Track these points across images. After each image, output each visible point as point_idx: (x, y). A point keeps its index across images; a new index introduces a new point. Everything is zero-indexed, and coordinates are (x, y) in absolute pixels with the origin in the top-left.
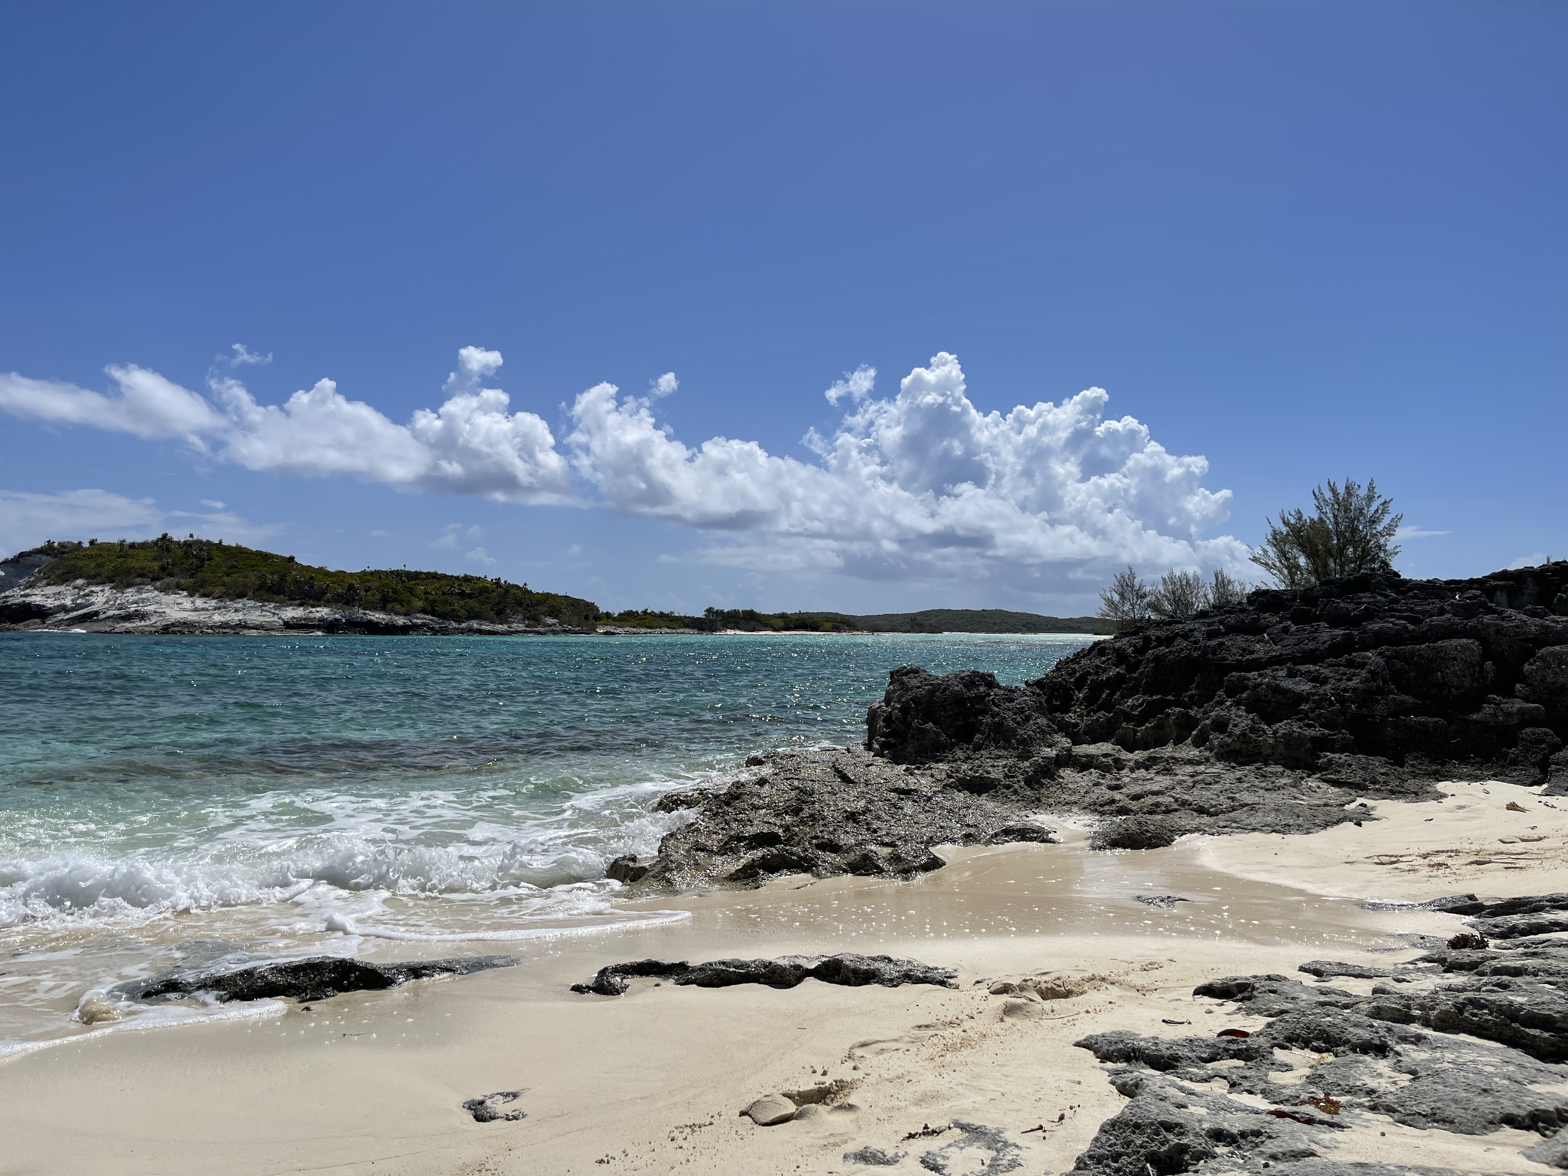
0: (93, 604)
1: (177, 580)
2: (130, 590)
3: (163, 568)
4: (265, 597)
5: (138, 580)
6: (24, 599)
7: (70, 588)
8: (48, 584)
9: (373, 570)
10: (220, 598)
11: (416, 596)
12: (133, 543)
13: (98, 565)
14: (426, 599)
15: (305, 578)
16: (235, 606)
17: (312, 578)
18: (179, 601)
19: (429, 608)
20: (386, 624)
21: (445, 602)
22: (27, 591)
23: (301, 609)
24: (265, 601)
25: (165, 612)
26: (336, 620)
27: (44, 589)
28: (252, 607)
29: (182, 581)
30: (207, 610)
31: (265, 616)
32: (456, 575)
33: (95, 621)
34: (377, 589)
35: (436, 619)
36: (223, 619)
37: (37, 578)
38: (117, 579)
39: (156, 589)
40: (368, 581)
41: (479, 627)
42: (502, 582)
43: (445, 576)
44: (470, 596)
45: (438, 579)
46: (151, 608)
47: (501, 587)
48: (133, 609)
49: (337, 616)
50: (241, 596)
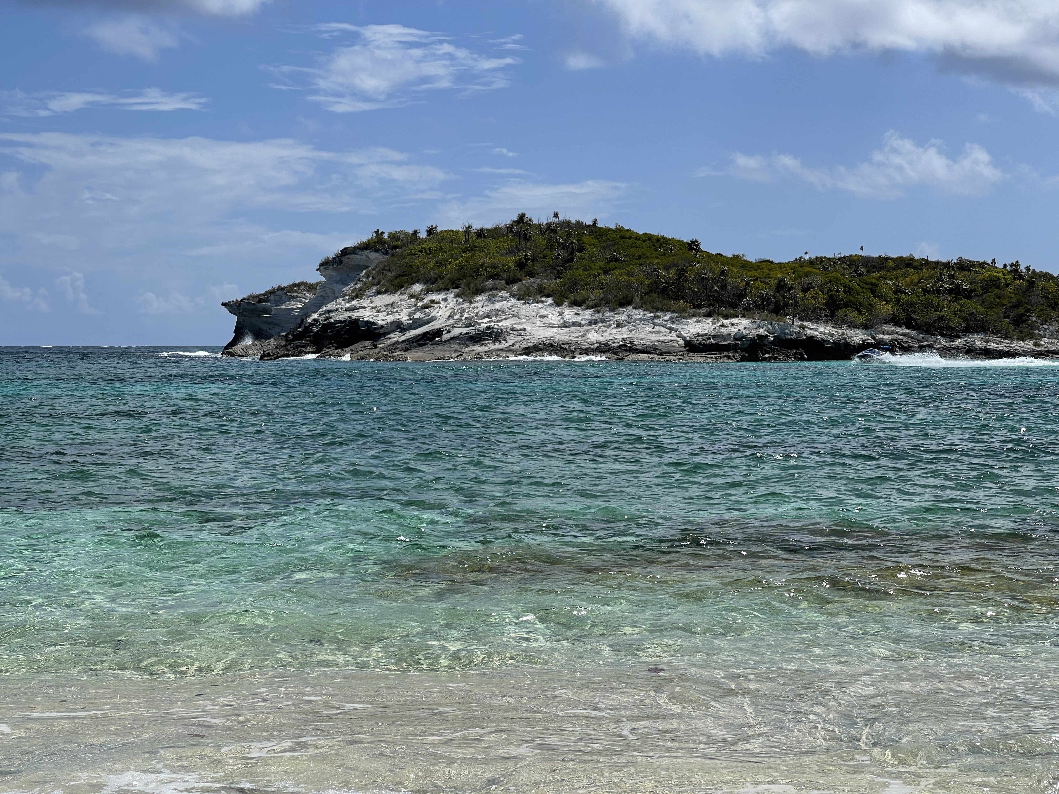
0: (433, 319)
1: (538, 281)
2: (480, 298)
3: (521, 265)
4: (657, 304)
5: (490, 283)
6: (349, 314)
7: (405, 297)
8: (379, 293)
9: (813, 257)
10: (594, 306)
11: (881, 297)
12: (482, 230)
13: (439, 264)
14: (898, 301)
15: (714, 273)
16: (617, 317)
17: (723, 273)
18: (543, 312)
19: (903, 316)
20: (835, 343)
21: (927, 306)
22: (354, 303)
23: (710, 320)
24: (658, 309)
25: (524, 329)
26: (760, 337)
27: (373, 299)
28: (641, 320)
29: (546, 283)
30: (580, 325)
31: (658, 332)
32: (944, 260)
33: (437, 344)
34: (821, 287)
35: (913, 333)
36: (601, 339)
37: (365, 284)
38: (463, 283)
39: (513, 295)
40: (807, 275)
41: (984, 345)
42: (1022, 268)
43: (926, 263)
44: (968, 295)
45: (915, 268)
46: (506, 324)
47: (1021, 277)
48: (484, 326)
49: (762, 331)
50: (624, 303)
